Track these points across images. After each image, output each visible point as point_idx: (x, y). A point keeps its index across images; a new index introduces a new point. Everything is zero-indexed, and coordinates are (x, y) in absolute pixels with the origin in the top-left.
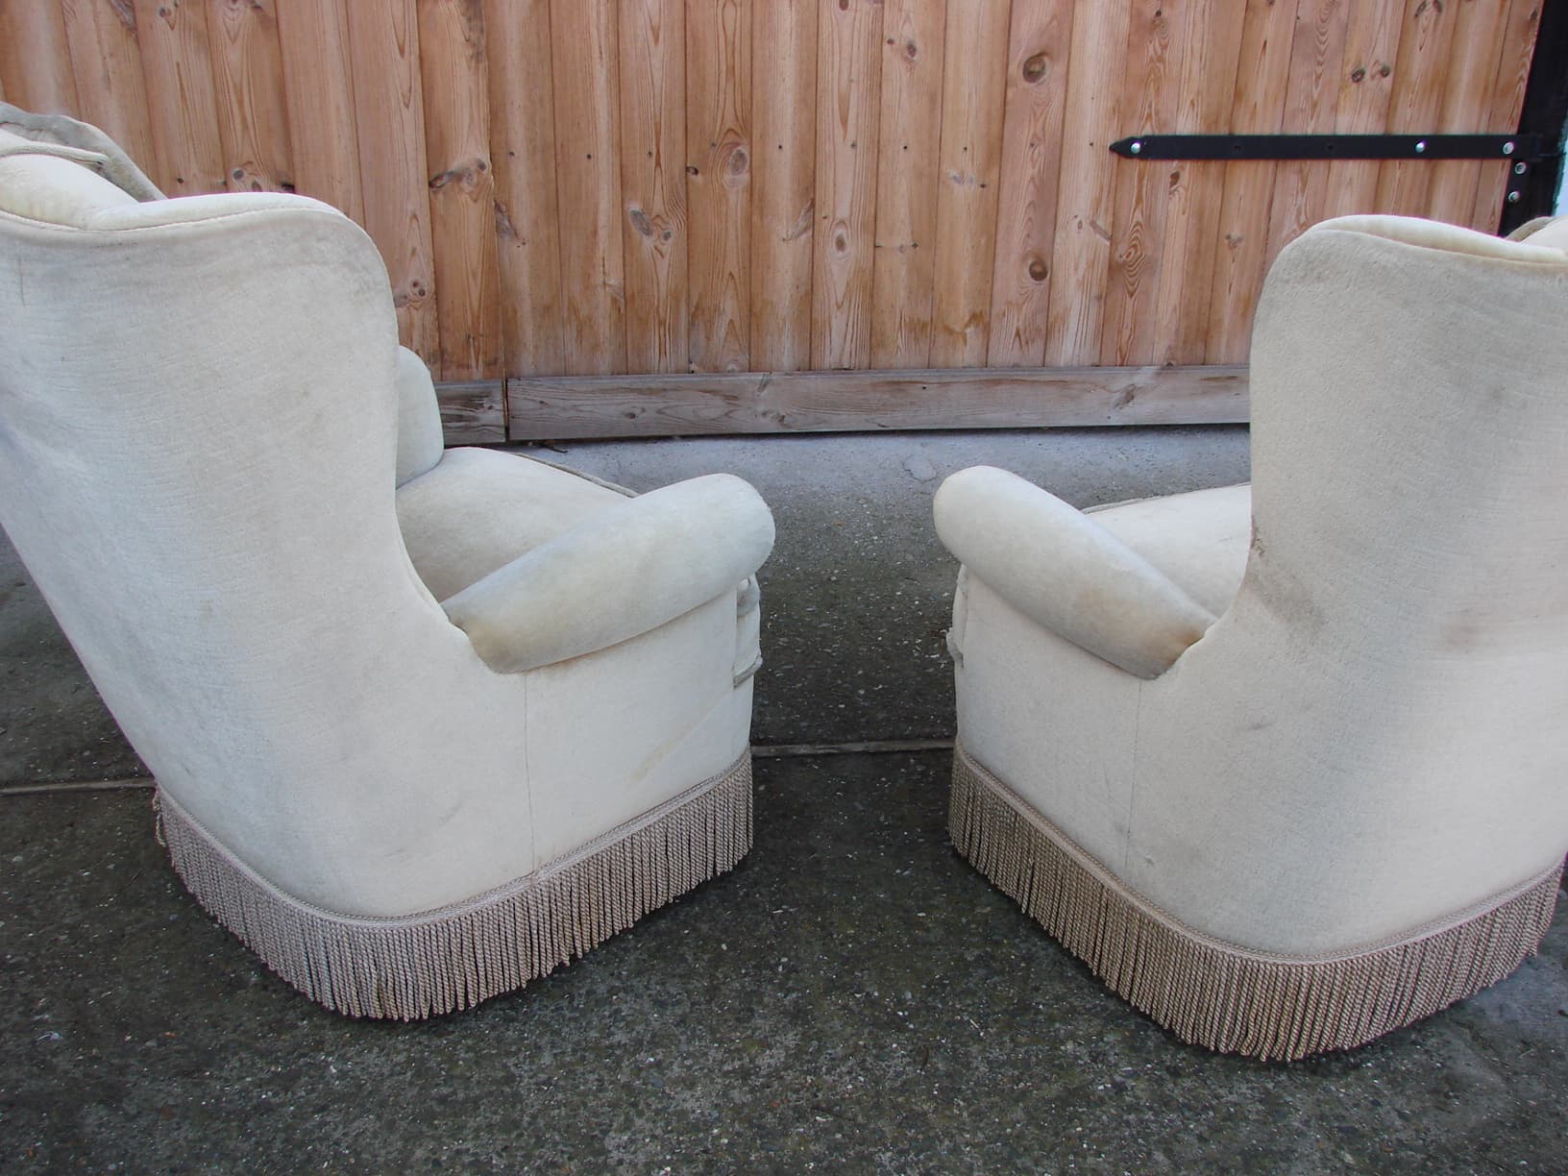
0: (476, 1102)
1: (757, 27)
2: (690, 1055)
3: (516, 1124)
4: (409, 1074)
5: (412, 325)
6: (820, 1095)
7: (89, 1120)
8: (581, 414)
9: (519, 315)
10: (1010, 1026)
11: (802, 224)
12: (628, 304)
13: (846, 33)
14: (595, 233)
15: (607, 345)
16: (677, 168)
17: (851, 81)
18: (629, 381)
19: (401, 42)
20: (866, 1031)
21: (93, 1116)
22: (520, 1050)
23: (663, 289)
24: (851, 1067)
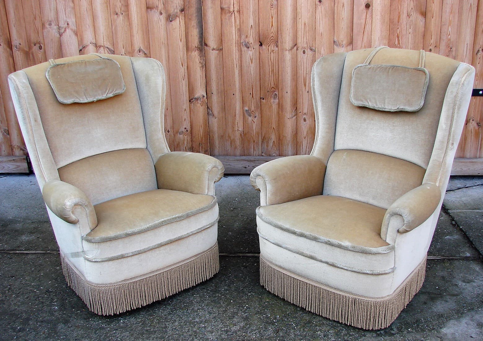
0: (155, 332)
1: (280, 58)
2: (214, 325)
3: (164, 338)
4: (140, 324)
5: (184, 140)
6: (245, 338)
7: (59, 327)
8: (231, 167)
9: (214, 138)
10: (304, 326)
11: (293, 114)
12: (245, 136)
13: (305, 61)
14: (235, 116)
15: (239, 147)
16: (258, 98)
17: (307, 74)
18: (245, 158)
19: (182, 63)
20: (263, 324)
21: (60, 326)
22: (170, 321)
23: (254, 131)
24: (256, 332)
